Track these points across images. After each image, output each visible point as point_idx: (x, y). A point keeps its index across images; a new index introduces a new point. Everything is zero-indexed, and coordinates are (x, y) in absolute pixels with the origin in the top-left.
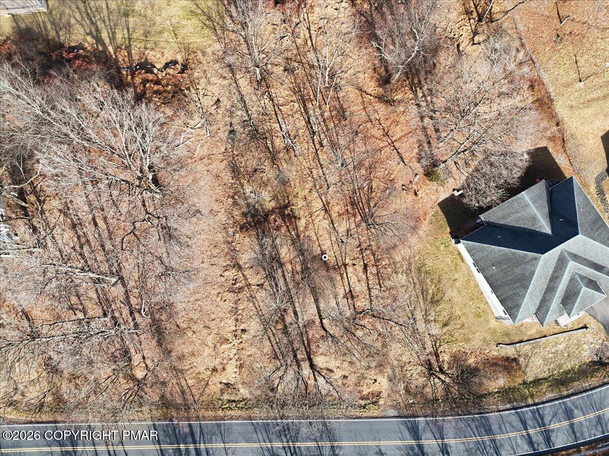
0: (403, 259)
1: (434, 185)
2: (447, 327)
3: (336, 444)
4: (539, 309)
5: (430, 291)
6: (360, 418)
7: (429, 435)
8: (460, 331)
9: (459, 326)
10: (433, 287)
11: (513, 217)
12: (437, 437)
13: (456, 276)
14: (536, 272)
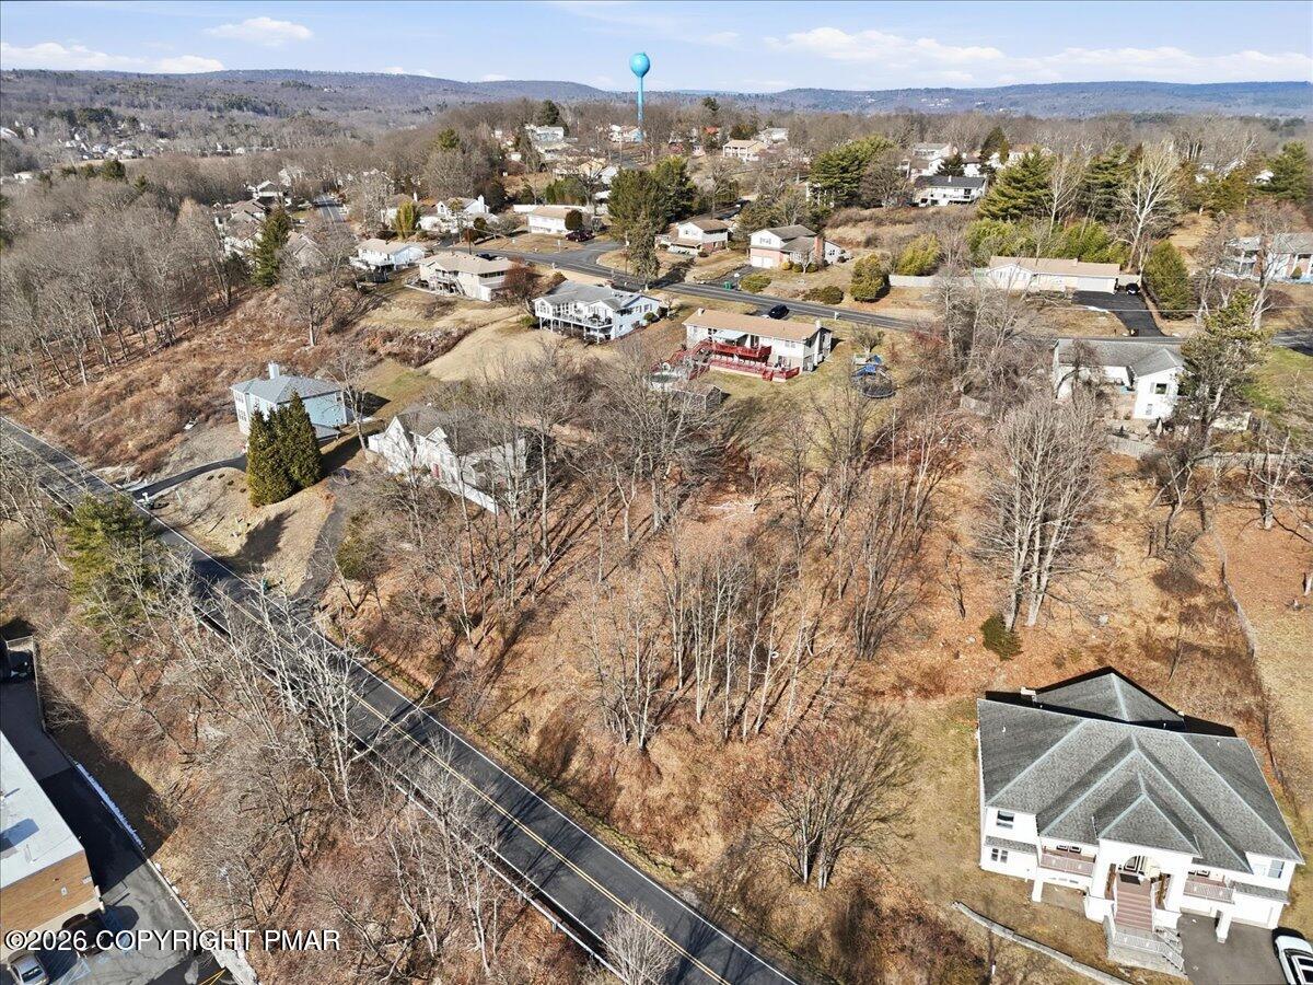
0: (881, 713)
1: (992, 658)
2: (882, 825)
3: (569, 864)
4: (1046, 810)
5: (892, 769)
6: (637, 868)
7: (719, 963)
8: (899, 840)
9: (903, 834)
10: (901, 765)
11: (1081, 699)
12: (728, 975)
13: (950, 769)
14: (1064, 739)
